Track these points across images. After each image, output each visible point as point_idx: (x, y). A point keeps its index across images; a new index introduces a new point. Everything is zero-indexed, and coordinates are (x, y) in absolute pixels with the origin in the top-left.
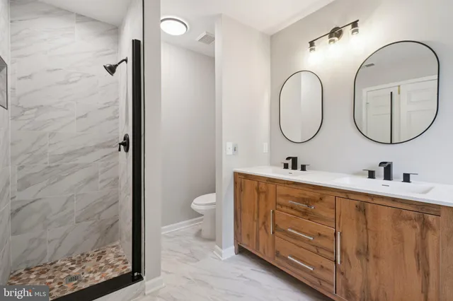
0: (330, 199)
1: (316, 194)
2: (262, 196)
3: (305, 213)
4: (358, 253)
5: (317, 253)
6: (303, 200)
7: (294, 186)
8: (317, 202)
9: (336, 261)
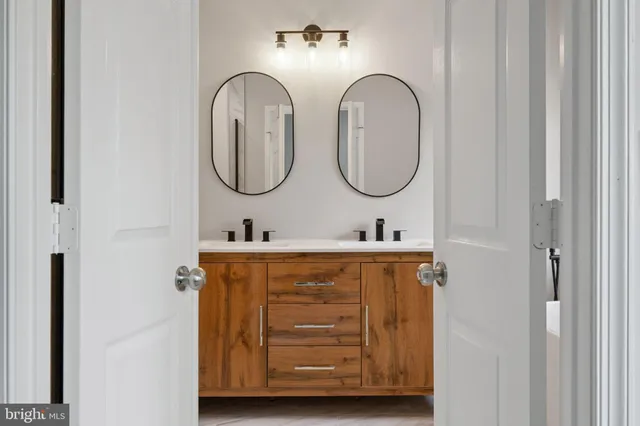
0: (353, 268)
1: (334, 265)
2: (238, 288)
3: (320, 296)
4: (387, 324)
5: (340, 344)
6: (316, 277)
7: (300, 259)
8: (337, 275)
9: (362, 344)
